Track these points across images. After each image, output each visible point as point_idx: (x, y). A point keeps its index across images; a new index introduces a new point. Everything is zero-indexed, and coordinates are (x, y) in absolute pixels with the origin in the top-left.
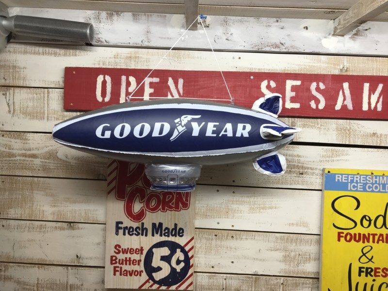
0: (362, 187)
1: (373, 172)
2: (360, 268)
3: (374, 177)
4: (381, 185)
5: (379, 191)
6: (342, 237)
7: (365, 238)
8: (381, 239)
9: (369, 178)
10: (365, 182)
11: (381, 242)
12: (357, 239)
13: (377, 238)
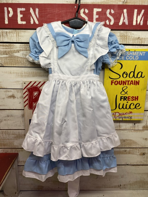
0: (124, 58)
1: (130, 50)
2: (121, 97)
3: (130, 52)
4: (133, 56)
5: (132, 60)
6: (113, 83)
7: (124, 83)
8: (132, 83)
9: (128, 53)
10: (126, 55)
11: (131, 84)
12: (120, 83)
13: (130, 82)
